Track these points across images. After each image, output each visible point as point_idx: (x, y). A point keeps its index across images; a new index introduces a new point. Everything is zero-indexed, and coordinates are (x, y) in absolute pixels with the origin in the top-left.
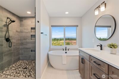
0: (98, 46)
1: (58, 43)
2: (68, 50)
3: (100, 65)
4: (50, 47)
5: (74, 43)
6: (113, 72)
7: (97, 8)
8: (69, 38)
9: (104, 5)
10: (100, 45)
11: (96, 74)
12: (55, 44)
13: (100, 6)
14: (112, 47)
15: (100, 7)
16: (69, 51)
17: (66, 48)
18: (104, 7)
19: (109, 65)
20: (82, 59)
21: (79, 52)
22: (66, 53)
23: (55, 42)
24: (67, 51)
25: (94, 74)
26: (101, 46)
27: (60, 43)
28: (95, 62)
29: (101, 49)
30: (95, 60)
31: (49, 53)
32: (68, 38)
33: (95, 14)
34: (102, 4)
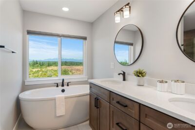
0: (119, 74)
1: (43, 71)
2: (68, 85)
3: (126, 106)
4: (24, 82)
5: (78, 70)
6: (146, 114)
7: (118, 11)
8: (67, 61)
9: (129, 9)
10: (122, 73)
11: (121, 123)
12: (36, 75)
13: (124, 10)
14: (140, 75)
15: (122, 11)
16: (70, 86)
17: (63, 80)
18: (128, 12)
19: (140, 104)
20: (97, 100)
21: (91, 87)
22: (63, 91)
23: (34, 70)
24: (65, 87)
25: (117, 124)
26: (124, 74)
27: (46, 72)
28: (118, 102)
29: (124, 80)
30: (119, 99)
31: (20, 96)
32: (65, 61)
33: (116, 22)
34: (125, 6)
